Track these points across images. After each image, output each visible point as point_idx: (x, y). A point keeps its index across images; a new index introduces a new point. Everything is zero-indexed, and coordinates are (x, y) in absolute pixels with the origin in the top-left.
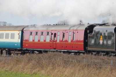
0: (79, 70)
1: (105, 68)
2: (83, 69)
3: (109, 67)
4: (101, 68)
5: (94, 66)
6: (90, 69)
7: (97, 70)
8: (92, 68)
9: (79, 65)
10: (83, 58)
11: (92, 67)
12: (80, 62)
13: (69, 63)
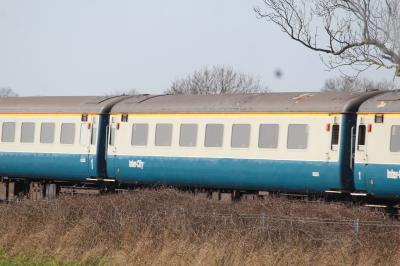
0: (245, 252)
1: (334, 244)
2: (257, 248)
3: (346, 243)
4: (319, 244)
5: (297, 239)
6: (280, 249)
7: (305, 251)
8: (288, 244)
9: (244, 234)
10: (259, 209)
11: (289, 240)
12: (246, 222)
13: (211, 227)
